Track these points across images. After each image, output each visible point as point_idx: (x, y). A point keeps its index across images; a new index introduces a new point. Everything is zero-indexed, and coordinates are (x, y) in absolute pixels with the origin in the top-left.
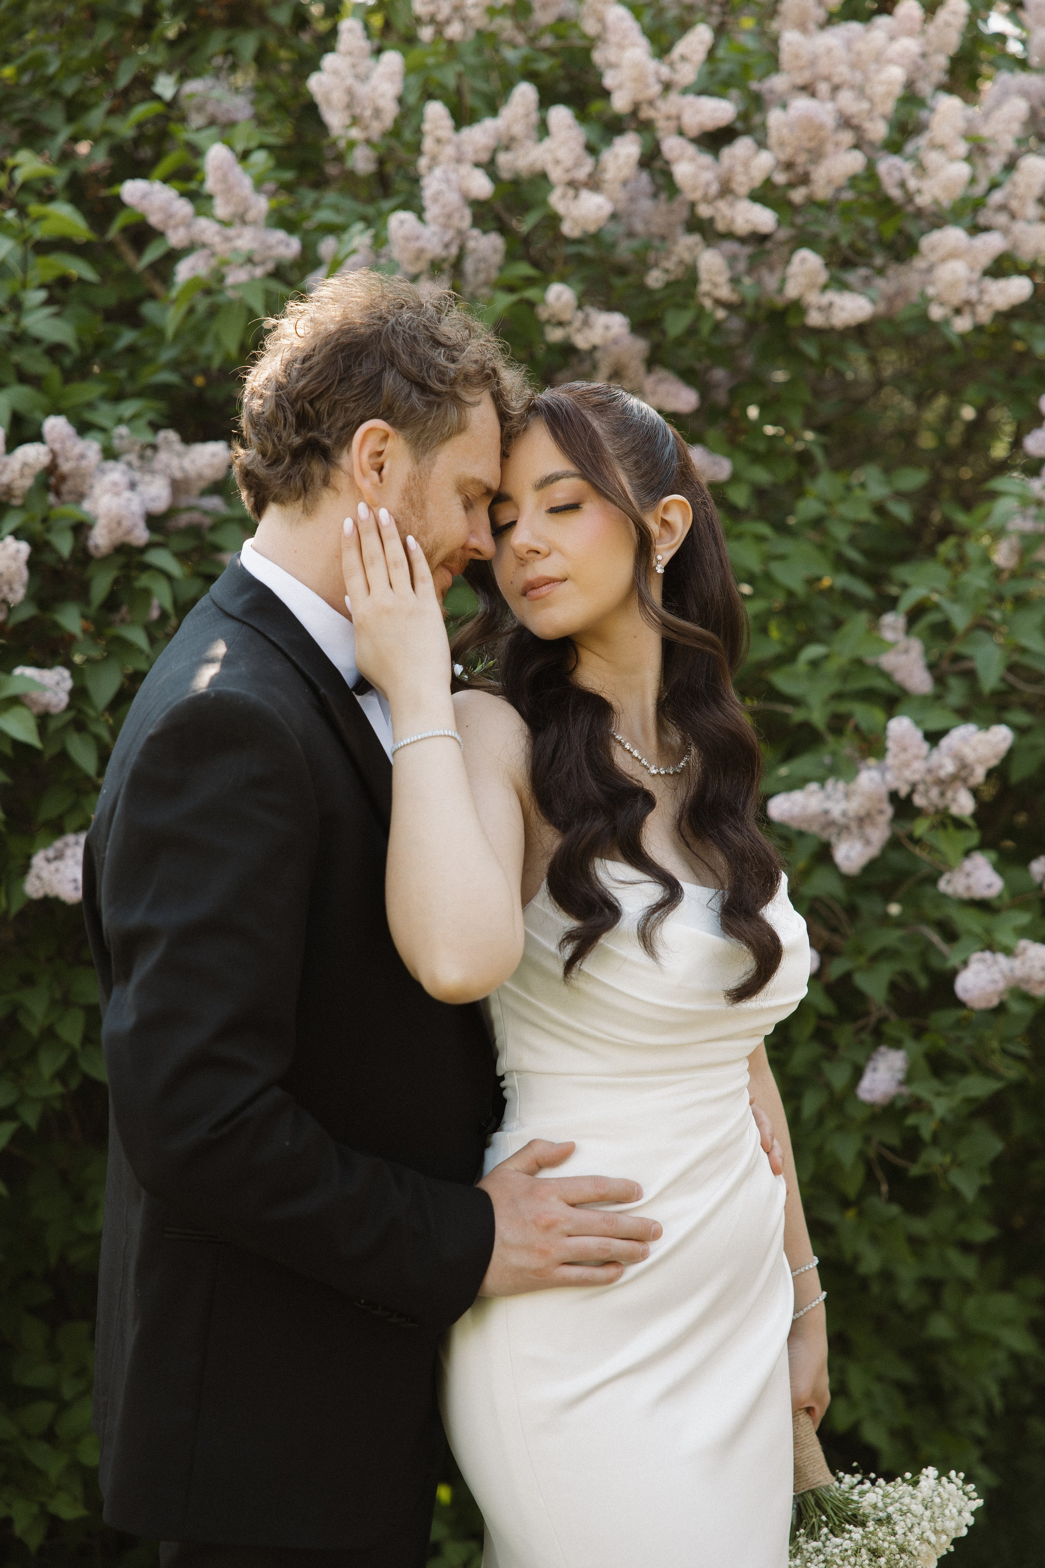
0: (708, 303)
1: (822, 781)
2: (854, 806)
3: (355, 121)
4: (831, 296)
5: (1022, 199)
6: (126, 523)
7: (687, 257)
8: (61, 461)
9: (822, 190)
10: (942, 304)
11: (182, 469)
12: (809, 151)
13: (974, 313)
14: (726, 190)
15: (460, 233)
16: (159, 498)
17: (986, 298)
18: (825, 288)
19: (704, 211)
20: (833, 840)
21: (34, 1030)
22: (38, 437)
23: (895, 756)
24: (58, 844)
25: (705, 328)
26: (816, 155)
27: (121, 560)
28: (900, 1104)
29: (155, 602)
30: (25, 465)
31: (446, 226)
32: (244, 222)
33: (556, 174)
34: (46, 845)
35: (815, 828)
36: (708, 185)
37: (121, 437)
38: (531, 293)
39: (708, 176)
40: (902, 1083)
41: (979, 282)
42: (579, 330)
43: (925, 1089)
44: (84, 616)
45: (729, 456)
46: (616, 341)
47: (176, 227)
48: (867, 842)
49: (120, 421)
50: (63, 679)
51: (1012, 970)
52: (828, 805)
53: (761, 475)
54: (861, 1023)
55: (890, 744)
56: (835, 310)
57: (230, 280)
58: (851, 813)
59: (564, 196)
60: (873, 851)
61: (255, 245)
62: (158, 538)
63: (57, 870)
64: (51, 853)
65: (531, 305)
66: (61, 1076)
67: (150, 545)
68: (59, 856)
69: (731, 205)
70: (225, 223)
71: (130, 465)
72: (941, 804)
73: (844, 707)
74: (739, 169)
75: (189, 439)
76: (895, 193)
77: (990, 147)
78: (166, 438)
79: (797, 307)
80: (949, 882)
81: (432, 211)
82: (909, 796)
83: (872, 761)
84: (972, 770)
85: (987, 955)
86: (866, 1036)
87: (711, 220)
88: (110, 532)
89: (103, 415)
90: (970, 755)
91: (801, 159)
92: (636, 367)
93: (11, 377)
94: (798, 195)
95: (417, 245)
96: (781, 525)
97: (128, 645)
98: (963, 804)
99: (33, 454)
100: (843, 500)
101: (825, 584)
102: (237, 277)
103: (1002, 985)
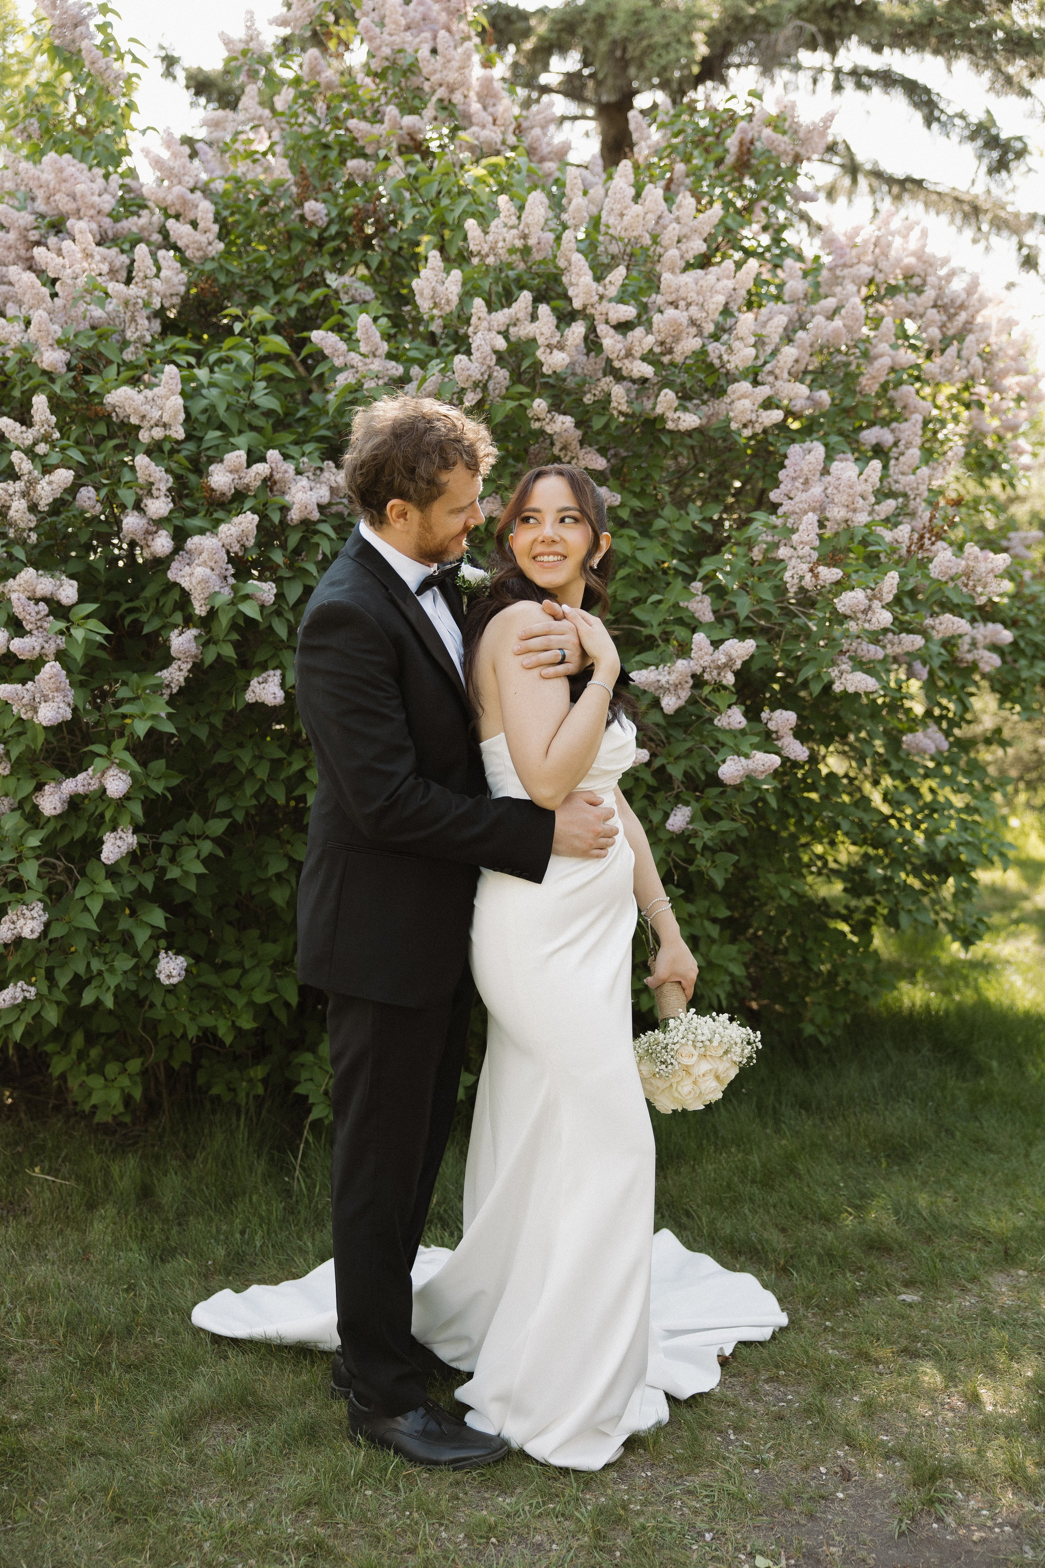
0: (615, 413)
1: (657, 666)
2: (673, 678)
3: (436, 305)
4: (679, 414)
5: (781, 369)
6: (308, 508)
7: (606, 388)
8: (275, 473)
9: (678, 358)
10: (737, 421)
11: (333, 481)
12: (674, 336)
13: (753, 428)
14: (629, 354)
15: (489, 368)
16: (325, 496)
17: (760, 420)
18: (676, 410)
19: (617, 364)
20: (661, 696)
21: (244, 771)
22: (263, 459)
23: (696, 653)
24: (264, 675)
25: (613, 427)
26: (677, 339)
27: (304, 528)
28: (687, 833)
29: (321, 550)
30: (258, 474)
31: (483, 364)
32: (375, 356)
33: (541, 341)
34: (258, 675)
35: (652, 689)
36: (620, 352)
37: (304, 463)
38: (524, 402)
39: (620, 346)
40: (689, 823)
41: (757, 411)
42: (548, 424)
43: (699, 826)
44: (284, 556)
45: (620, 493)
46: (566, 430)
47: (338, 356)
48: (679, 698)
49: (303, 455)
50: (272, 588)
51: (748, 765)
52: (660, 678)
53: (636, 504)
54: (669, 793)
55: (694, 647)
56: (681, 422)
57: (366, 385)
58: (671, 682)
59: (544, 353)
60: (681, 703)
61: (380, 369)
62: (323, 517)
63: (264, 689)
64: (261, 679)
65: (523, 408)
66: (256, 796)
67: (320, 521)
68: (265, 681)
69: (631, 362)
70: (365, 356)
71: (309, 478)
72: (718, 679)
73: (669, 628)
74: (636, 343)
76: (716, 362)
77: (767, 340)
78: (327, 465)
79: (662, 418)
80: (720, 721)
81: (476, 355)
82: (702, 675)
83: (684, 657)
84: (734, 662)
85: (736, 757)
86: (672, 798)
87: (620, 369)
88: (301, 513)
89: (293, 450)
90: (734, 654)
91: (669, 340)
92: (575, 444)
93: (245, 428)
94: (666, 359)
95: (467, 373)
96: (645, 533)
97: (306, 572)
98: (729, 679)
99: (261, 469)
100: (678, 520)
101: (666, 564)
102: (369, 385)
103: (742, 773)
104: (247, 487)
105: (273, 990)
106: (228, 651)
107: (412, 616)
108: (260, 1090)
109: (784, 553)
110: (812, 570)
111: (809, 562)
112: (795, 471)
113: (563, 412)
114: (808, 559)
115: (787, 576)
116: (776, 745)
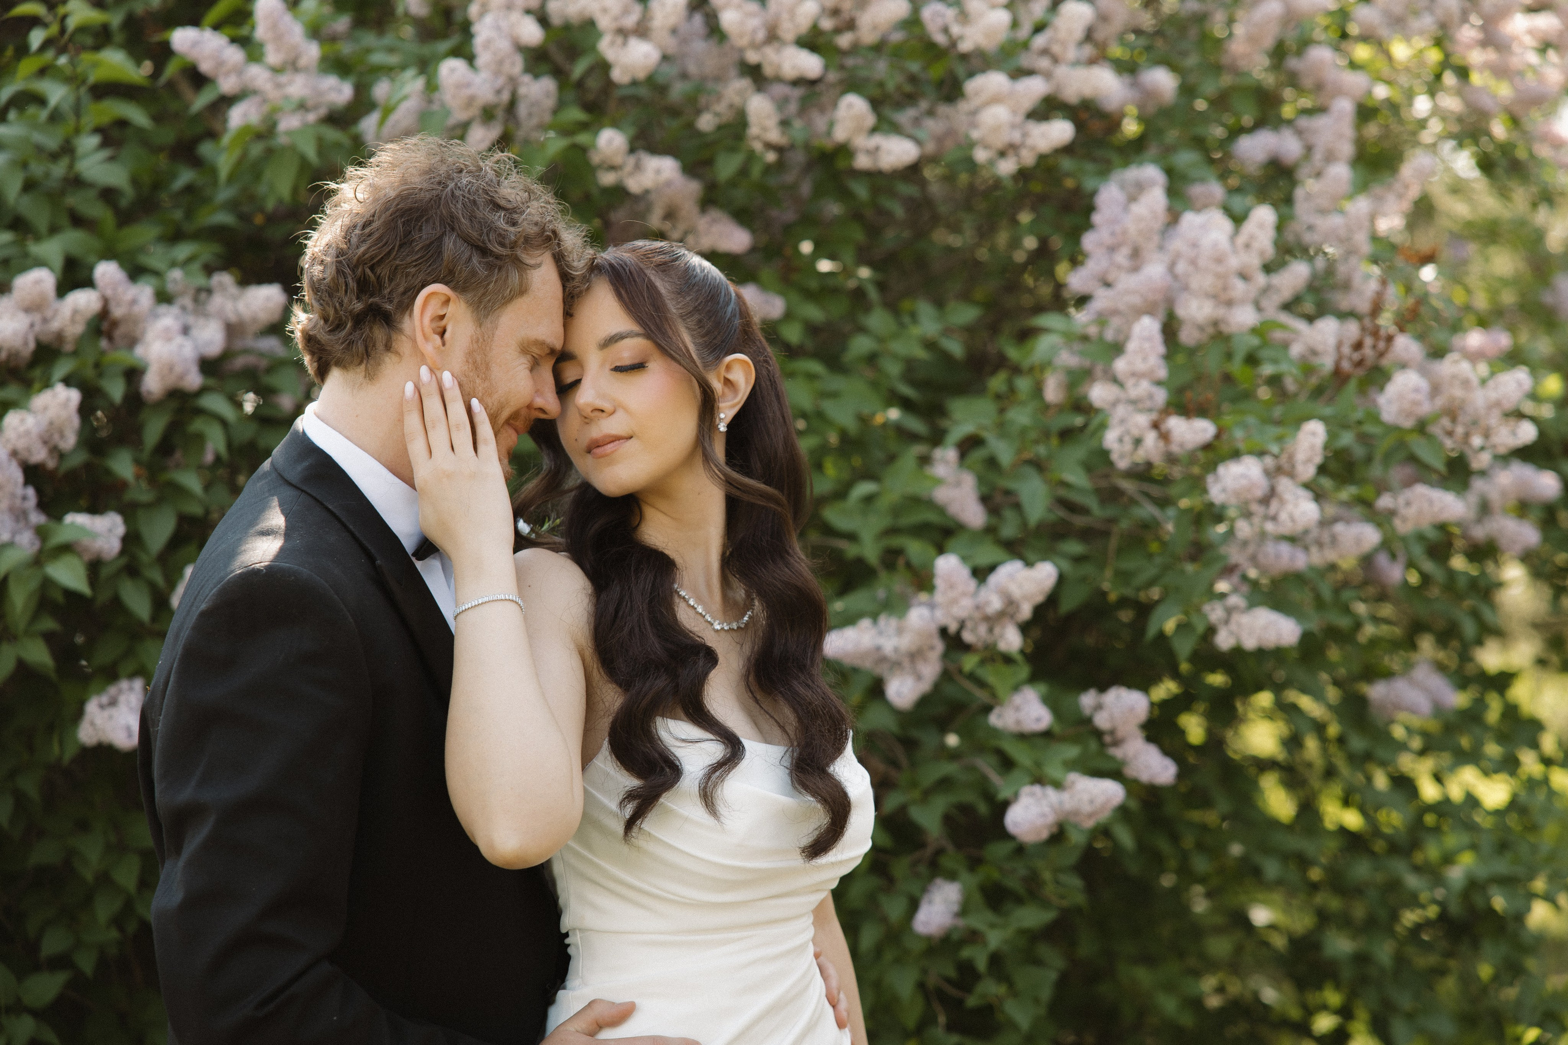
0: (758, 146)
1: (875, 617)
2: (906, 642)
4: (878, 140)
5: (1063, 44)
6: (178, 369)
7: (737, 100)
8: (112, 307)
9: (867, 34)
10: (987, 147)
11: (236, 312)
13: (1017, 155)
14: (773, 37)
15: (512, 79)
16: (213, 342)
17: (1030, 142)
18: (874, 130)
19: (752, 57)
20: (886, 674)
21: (89, 875)
22: (88, 283)
23: (943, 592)
24: (112, 690)
25: (756, 172)
26: (862, 3)
27: (173, 405)
28: (955, 937)
29: (209, 447)
30: (76, 311)
31: (497, 73)
32: (295, 69)
33: (604, 23)
34: (100, 691)
35: (867, 664)
36: (754, 31)
37: (175, 281)
38: (582, 138)
39: (754, 23)
40: (957, 916)
41: (1021, 125)
42: (631, 174)
43: (979, 921)
44: (137, 462)
45: (781, 293)
46: (668, 183)
47: (227, 74)
48: (919, 677)
49: (173, 264)
50: (115, 525)
51: (1061, 803)
52: (880, 641)
53: (814, 313)
54: (917, 855)
55: (939, 582)
56: (882, 154)
57: (282, 126)
58: (902, 650)
59: (612, 43)
60: (925, 686)
61: (307, 92)
62: (211, 382)
63: (110, 717)
64: (104, 699)
65: (580, 150)
66: (117, 922)
67: (203, 391)
68: (113, 703)
69: (778, 51)
70: (276, 70)
71: (184, 308)
72: (990, 639)
73: (896, 542)
74: (785, 16)
75: (244, 281)
76: (940, 39)
78: (220, 281)
79: (845, 150)
80: (998, 716)
81: (483, 58)
82: (958, 633)
83: (923, 597)
84: (1018, 607)
85: (1037, 789)
86: (922, 869)
87: (759, 65)
88: (163, 377)
89: (156, 257)
90: (1016, 592)
91: (847, 5)
92: (689, 207)
93: (64, 220)
94: (844, 41)
95: (469, 92)
96: (834, 362)
97: (179, 491)
98: (1011, 640)
99: (84, 300)
100: (895, 336)
101: (879, 419)
102: (289, 123)
103: (1051, 819)
104: (60, 336)
106: (39, 654)
109: (1099, 393)
110: (1156, 426)
111: (1150, 410)
112: (1113, 234)
113: (655, 150)
114: (1148, 404)
115: (1111, 439)
116: (1112, 759)
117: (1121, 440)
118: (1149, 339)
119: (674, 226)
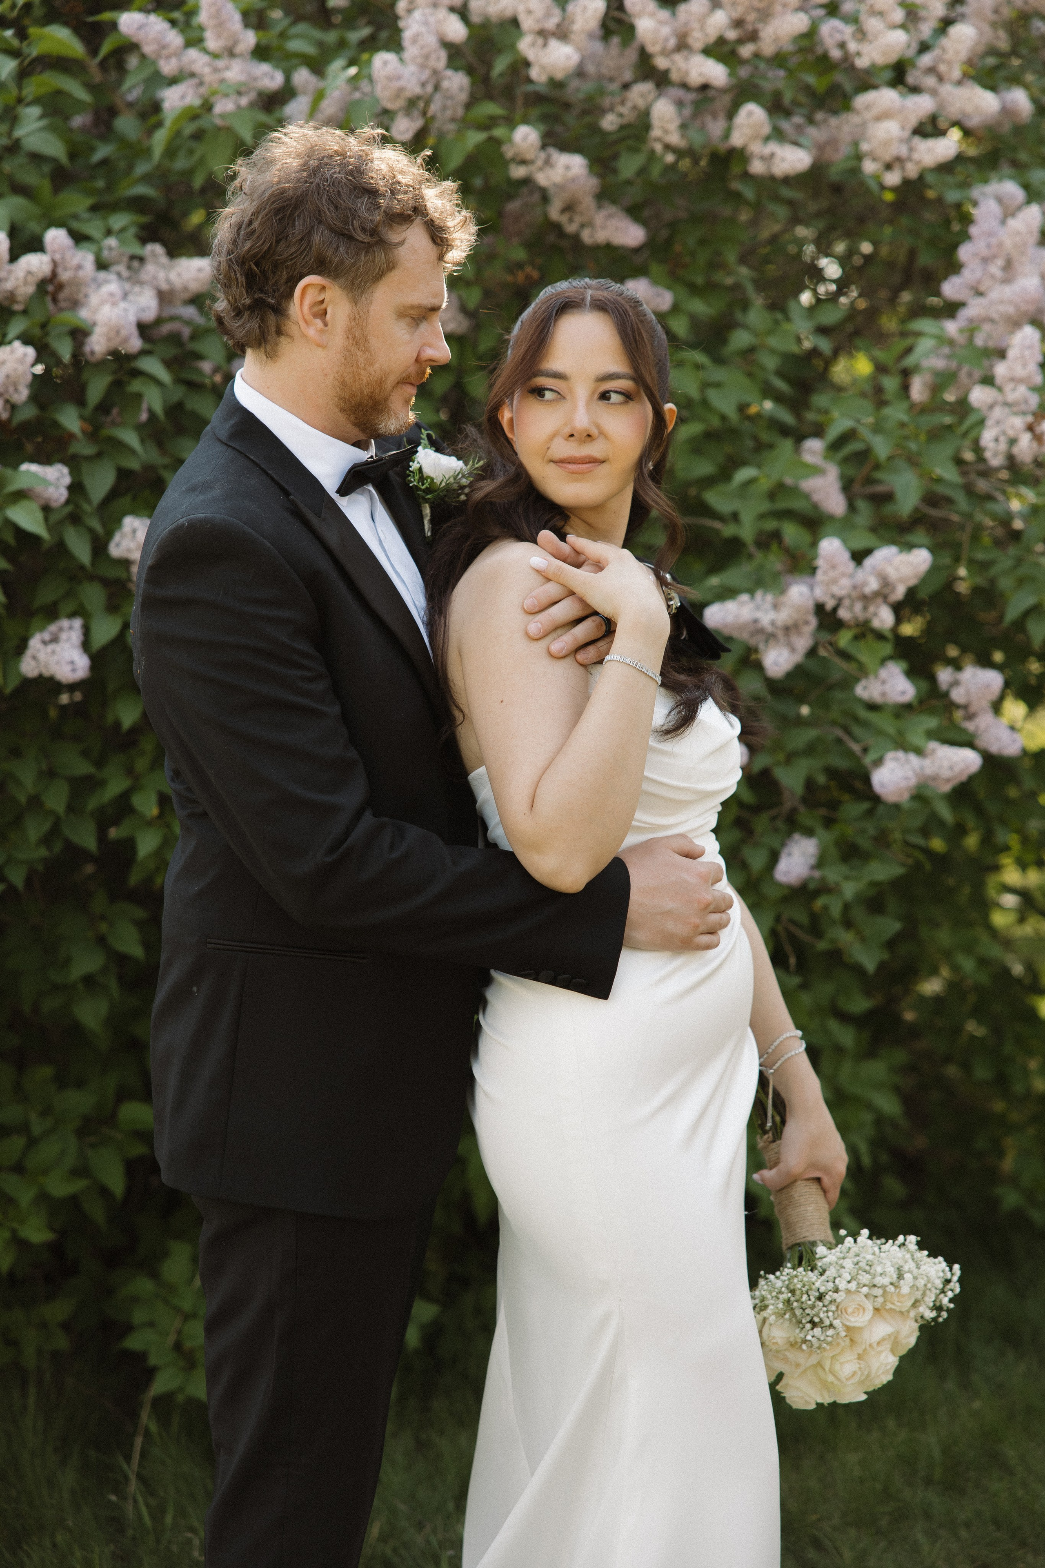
0: (658, 147)
1: (752, 592)
2: (783, 616)
4: (773, 147)
5: (949, 63)
6: (124, 333)
7: (641, 103)
8: (60, 270)
9: (768, 47)
10: (874, 159)
11: (168, 281)
12: (758, 10)
13: (903, 169)
14: (682, 45)
15: (435, 72)
16: (149, 308)
17: (916, 156)
18: (767, 139)
19: (661, 63)
20: (761, 646)
21: (22, 797)
22: (40, 247)
23: (825, 573)
24: (53, 628)
25: (655, 172)
26: (765, 14)
27: (114, 366)
28: (812, 886)
29: (144, 406)
30: (29, 273)
31: (423, 66)
32: (232, 55)
33: (526, 23)
34: (42, 629)
35: (745, 636)
36: (666, 40)
37: (110, 249)
38: (498, 132)
39: (666, 31)
40: (814, 867)
41: (908, 141)
42: (541, 169)
43: (833, 874)
44: (82, 417)
45: (669, 288)
46: (573, 180)
47: (168, 57)
48: (793, 650)
49: (109, 233)
50: (63, 475)
51: (922, 768)
52: (758, 615)
53: (699, 307)
54: (774, 812)
55: (820, 562)
56: (777, 161)
57: (218, 109)
58: (780, 623)
59: (533, 44)
60: (798, 657)
61: (242, 78)
62: (148, 346)
63: (53, 652)
64: (46, 636)
65: (496, 143)
66: (46, 840)
67: (143, 353)
68: (55, 639)
69: (686, 59)
70: (216, 56)
71: (119, 274)
72: (863, 617)
73: (773, 524)
74: (696, 26)
75: (173, 253)
76: (836, 54)
77: (922, 13)
78: (153, 252)
79: (739, 156)
80: (865, 688)
81: (411, 51)
82: (835, 609)
83: (801, 578)
84: (894, 589)
85: (900, 754)
86: (780, 824)
87: (666, 72)
88: (109, 339)
89: (93, 228)
90: (892, 573)
91: (751, 17)
92: (588, 202)
93: (5, 189)
94: (746, 51)
95: (399, 84)
96: (718, 354)
97: (119, 445)
98: (884, 618)
99: (34, 263)
100: (771, 332)
101: (753, 410)
102: (224, 106)
103: (913, 782)
104: (12, 296)
105: (81, 1171)
107: (332, 538)
108: (62, 1342)
109: (979, 396)
110: (1030, 428)
111: (1024, 413)
112: (989, 246)
113: (565, 147)
114: (1023, 407)
115: (988, 437)
116: (964, 731)
117: (997, 440)
118: (1030, 347)
119: (571, 220)
